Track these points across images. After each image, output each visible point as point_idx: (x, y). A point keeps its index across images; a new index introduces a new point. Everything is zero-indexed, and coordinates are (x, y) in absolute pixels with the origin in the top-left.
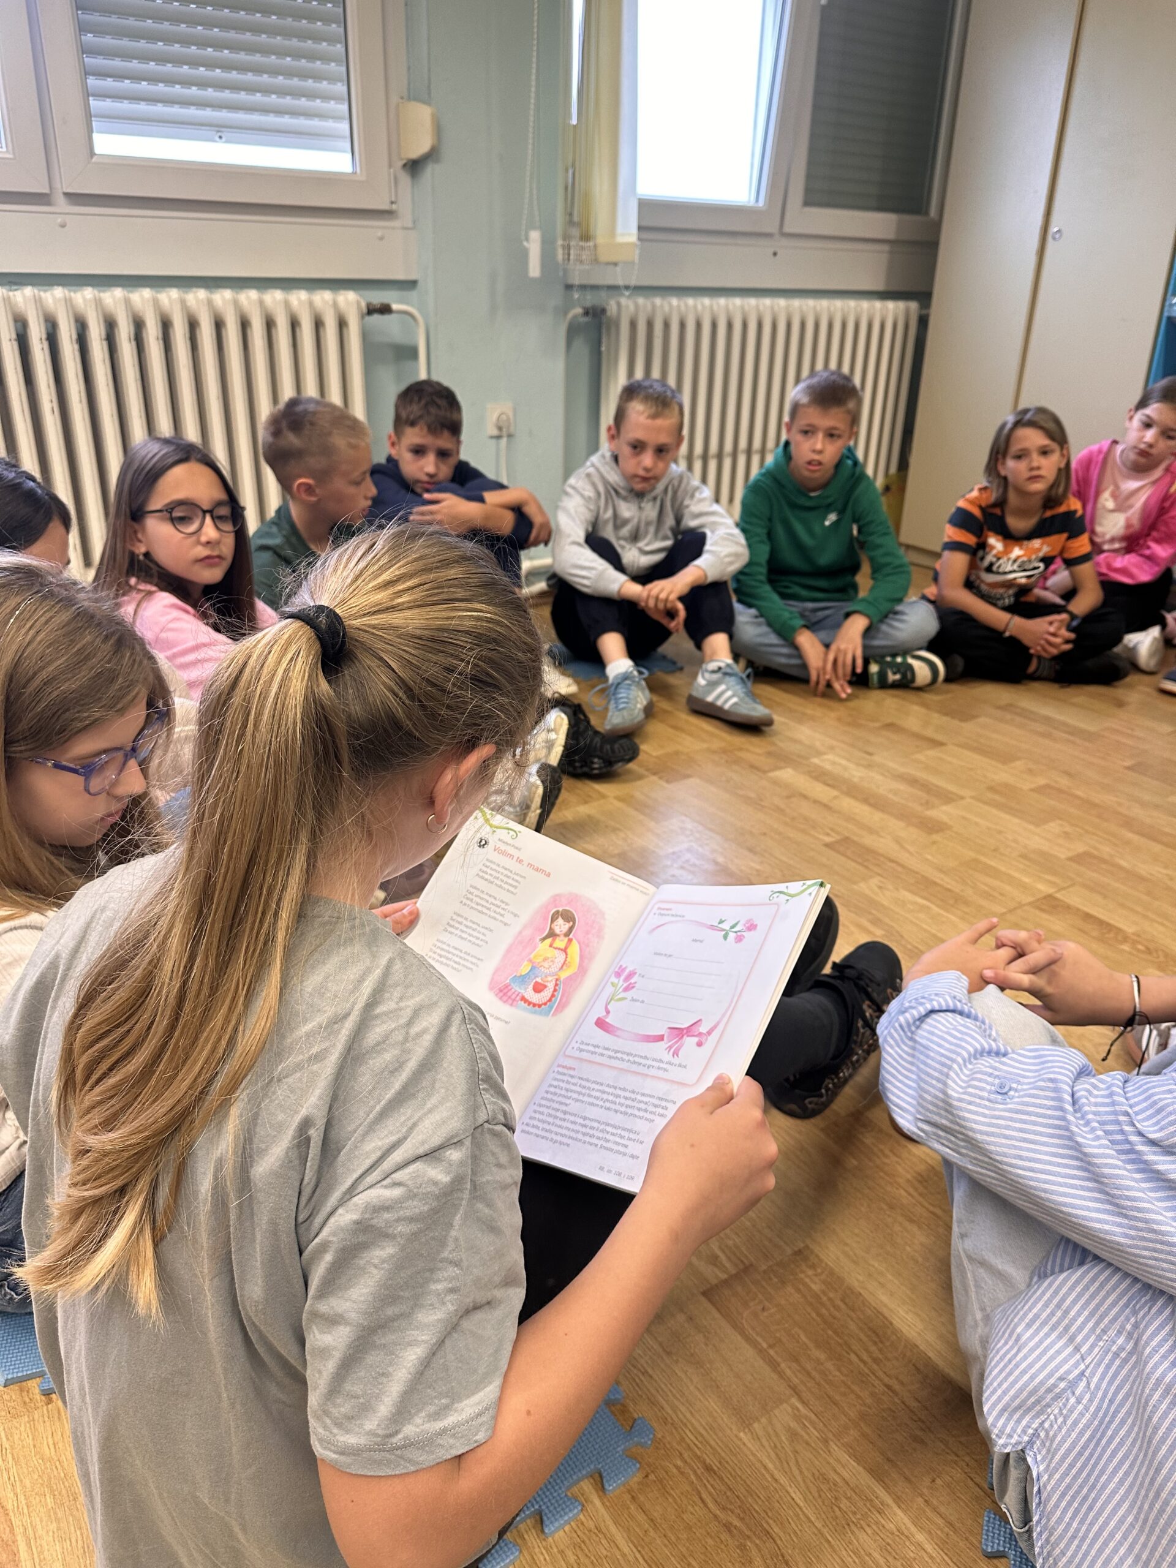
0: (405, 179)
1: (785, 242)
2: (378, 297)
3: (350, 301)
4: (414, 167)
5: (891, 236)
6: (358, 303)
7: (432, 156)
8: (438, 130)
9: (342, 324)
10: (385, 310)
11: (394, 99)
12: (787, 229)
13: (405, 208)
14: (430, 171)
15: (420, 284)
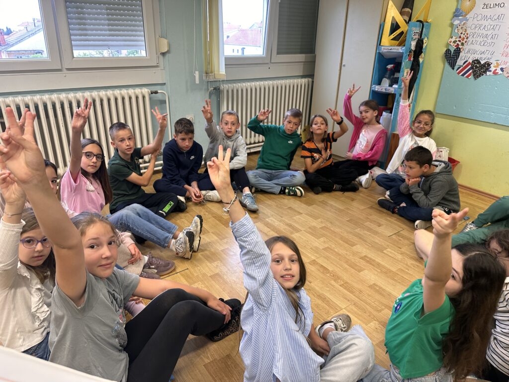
0: (161, 57)
1: (272, 65)
2: (154, 89)
3: (146, 91)
4: (163, 54)
5: (304, 61)
6: (148, 92)
7: (168, 52)
8: (169, 45)
9: (144, 97)
10: (156, 92)
11: (157, 37)
12: (272, 62)
13: (161, 64)
14: (167, 55)
15: (166, 84)
